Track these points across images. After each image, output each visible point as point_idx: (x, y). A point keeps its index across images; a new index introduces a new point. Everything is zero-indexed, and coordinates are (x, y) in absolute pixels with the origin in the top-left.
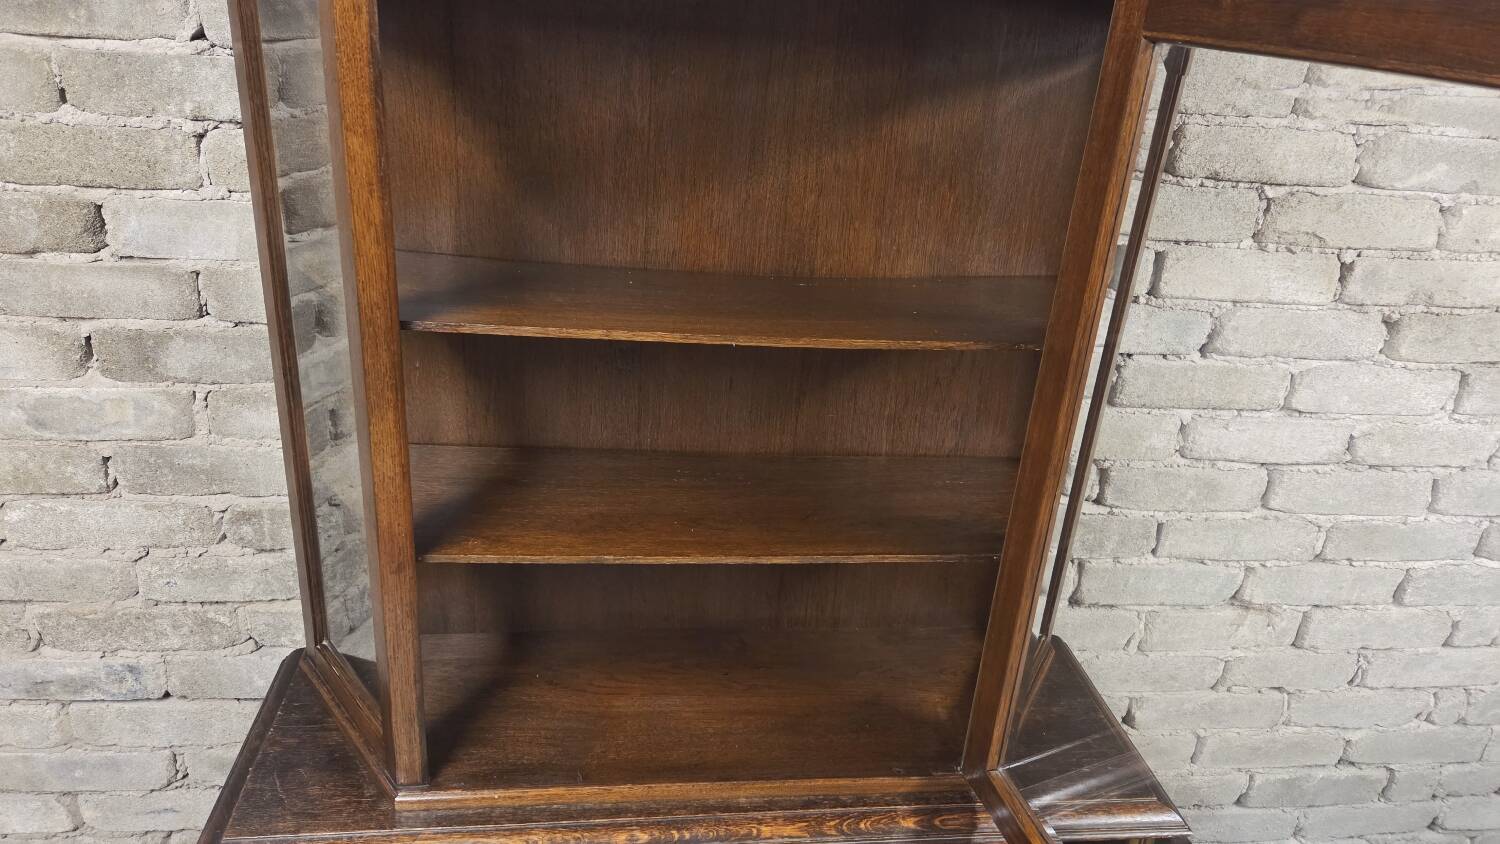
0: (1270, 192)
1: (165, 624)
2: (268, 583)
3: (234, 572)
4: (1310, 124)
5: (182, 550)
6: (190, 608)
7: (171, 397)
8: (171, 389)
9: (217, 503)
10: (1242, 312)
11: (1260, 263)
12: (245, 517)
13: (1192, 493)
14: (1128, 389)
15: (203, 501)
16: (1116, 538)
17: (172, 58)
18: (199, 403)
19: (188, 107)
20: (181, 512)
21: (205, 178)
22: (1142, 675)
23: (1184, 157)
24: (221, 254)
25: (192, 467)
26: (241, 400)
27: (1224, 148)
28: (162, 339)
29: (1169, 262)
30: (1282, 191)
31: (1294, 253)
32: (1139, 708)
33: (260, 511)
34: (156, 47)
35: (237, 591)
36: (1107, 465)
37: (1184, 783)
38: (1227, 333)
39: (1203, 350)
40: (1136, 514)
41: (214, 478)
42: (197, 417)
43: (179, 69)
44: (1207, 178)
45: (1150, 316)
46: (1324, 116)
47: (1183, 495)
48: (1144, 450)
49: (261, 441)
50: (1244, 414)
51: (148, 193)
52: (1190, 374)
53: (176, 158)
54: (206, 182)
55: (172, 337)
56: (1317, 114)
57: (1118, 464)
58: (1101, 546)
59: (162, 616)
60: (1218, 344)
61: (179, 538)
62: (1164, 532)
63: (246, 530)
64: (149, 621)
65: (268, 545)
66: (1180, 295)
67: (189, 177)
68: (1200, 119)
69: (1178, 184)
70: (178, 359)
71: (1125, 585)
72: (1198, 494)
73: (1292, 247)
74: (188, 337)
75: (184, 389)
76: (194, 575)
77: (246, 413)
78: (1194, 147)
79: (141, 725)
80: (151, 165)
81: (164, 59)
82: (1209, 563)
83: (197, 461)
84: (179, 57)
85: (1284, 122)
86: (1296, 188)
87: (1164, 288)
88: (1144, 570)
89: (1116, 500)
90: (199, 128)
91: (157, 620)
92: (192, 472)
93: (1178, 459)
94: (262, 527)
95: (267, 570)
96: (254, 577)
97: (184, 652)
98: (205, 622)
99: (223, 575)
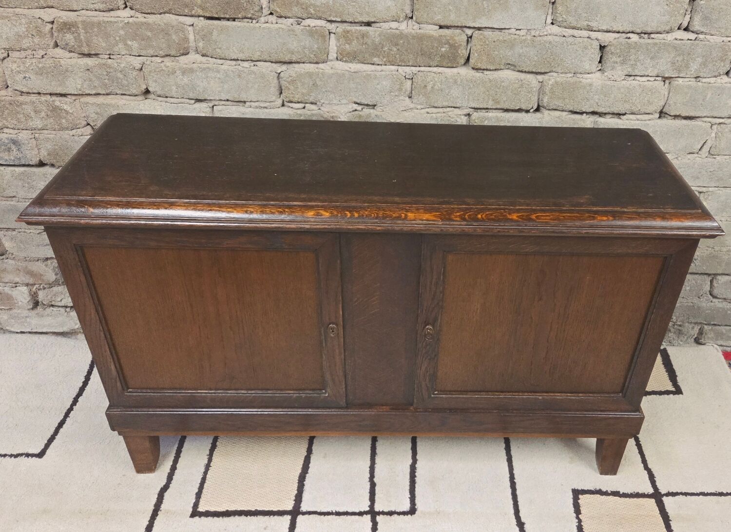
1: (28, 109)
2: (91, 80)
3: (67, 70)
5: (29, 52)
6: (43, 98)
9: (46, 15)
12: (67, 27)
15: (37, 13)
16: (700, 60)
20: (23, 21)
22: (710, 174)
33: (76, 22)
35: (73, 85)
58: (687, 66)
59: (26, 103)
61: (26, 43)
63: (69, 37)
64: (18, 106)
65: (86, 50)
71: (703, 100)
76: (40, 72)
79: (28, 183)
88: (719, 88)
91: (23, 106)
94: (79, 35)
95: (88, 70)
96: (80, 74)
97: (46, 132)
98: (55, 109)
99: (60, 72)
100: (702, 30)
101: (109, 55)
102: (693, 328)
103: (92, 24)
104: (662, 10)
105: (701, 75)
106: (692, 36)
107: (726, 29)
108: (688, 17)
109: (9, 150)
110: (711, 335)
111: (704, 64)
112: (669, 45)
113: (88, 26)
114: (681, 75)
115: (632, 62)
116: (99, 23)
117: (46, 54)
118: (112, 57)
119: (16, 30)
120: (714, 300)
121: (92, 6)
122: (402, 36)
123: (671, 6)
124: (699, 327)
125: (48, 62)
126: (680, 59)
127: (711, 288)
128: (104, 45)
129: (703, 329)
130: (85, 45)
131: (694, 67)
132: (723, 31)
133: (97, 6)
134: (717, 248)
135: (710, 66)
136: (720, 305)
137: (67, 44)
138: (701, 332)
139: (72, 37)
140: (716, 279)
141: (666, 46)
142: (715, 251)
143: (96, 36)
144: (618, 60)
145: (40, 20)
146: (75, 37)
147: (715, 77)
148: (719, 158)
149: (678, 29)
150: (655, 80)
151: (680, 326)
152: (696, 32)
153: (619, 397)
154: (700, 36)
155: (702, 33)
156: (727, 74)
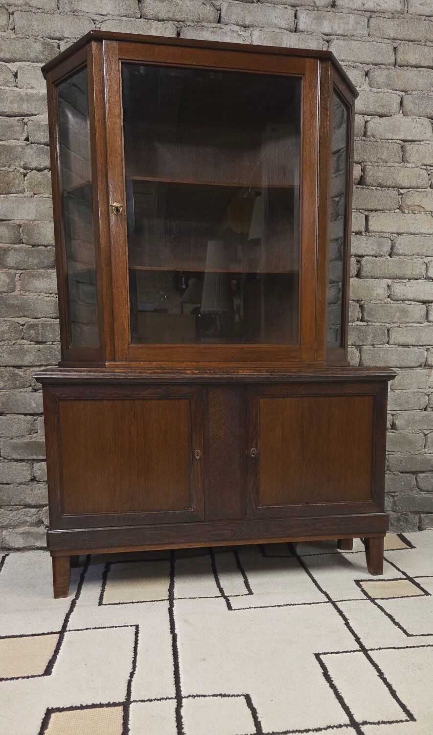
0: (402, 191)
2: (39, 356)
3: (27, 351)
4: (409, 165)
5: (6, 342)
6: (8, 369)
7: (8, 274)
8: (8, 272)
9: (21, 321)
10: (401, 237)
11: (403, 218)
12: (32, 326)
13: (398, 314)
14: (364, 269)
15: (17, 320)
16: (371, 335)
17: (17, 146)
18: (17, 278)
19: (22, 163)
20: (8, 324)
21: (26, 188)
23: (367, 177)
24: (30, 218)
25: (13, 304)
26: (33, 276)
27: (381, 174)
28: (6, 251)
29: (370, 218)
30: (405, 191)
31: (415, 214)
32: (397, 419)
33: (38, 324)
34: (13, 143)
35: (28, 360)
36: (362, 302)
37: (423, 457)
38: (397, 245)
39: (390, 255)
40: (377, 324)
41: (21, 309)
42: (16, 283)
43: (20, 150)
44: (378, 187)
45: (367, 239)
46: (413, 162)
47: (395, 315)
48: (375, 295)
49: (39, 294)
50: (411, 281)
51: (5, 196)
52: (387, 263)
53: (17, 182)
54: (26, 190)
55: (10, 250)
56: (411, 161)
57: (366, 302)
58: (366, 339)
60: (395, 250)
61: (6, 336)
62: (390, 332)
63: (32, 333)
65: (40, 340)
66: (376, 230)
67: (20, 189)
68: (370, 164)
69: (368, 189)
70: (12, 259)
71: (379, 357)
72: (400, 315)
73: (415, 212)
74: (15, 250)
75: (13, 271)
76: (11, 353)
77: (35, 281)
78: (370, 174)
80: (8, 184)
81: (15, 147)
82: (411, 347)
83: (15, 302)
84: (21, 146)
85: (400, 165)
86: (410, 189)
87: (371, 228)
88: (385, 350)
89: (369, 317)
90: (25, 171)
92: (13, 306)
93: (389, 300)
94: (38, 331)
95: (39, 350)
96: (34, 353)
97: (4, 390)
98: (15, 375)
99: (23, 352)
100: (369, 319)
101: (53, 342)
102: (414, 517)
103: (47, 325)
105: (375, 343)
106: (365, 324)
107: (381, 319)
108: (361, 315)
110: (427, 521)
111: (374, 337)
112: (354, 328)
113: (44, 326)
114: (365, 344)
116: (51, 324)
117: (16, 343)
118: (54, 343)
120: (422, 493)
121: (48, 315)
124: (418, 517)
125: (17, 347)
126: (361, 335)
127: (417, 483)
128: (51, 336)
129: (421, 517)
130: (40, 336)
131: (370, 338)
132: (379, 320)
133: (51, 315)
134: (412, 452)
135: (378, 338)
136: (426, 496)
137: (29, 336)
138: (420, 521)
139: (34, 332)
140: (418, 476)
142: (411, 454)
143: (47, 332)
145: (17, 324)
146: (35, 333)
147: (382, 344)
148: (397, 391)
149: (357, 321)
150: (352, 347)
151: (406, 515)
152: (367, 321)
153: (371, 501)
154: (369, 323)
155: (370, 321)
156: (388, 343)
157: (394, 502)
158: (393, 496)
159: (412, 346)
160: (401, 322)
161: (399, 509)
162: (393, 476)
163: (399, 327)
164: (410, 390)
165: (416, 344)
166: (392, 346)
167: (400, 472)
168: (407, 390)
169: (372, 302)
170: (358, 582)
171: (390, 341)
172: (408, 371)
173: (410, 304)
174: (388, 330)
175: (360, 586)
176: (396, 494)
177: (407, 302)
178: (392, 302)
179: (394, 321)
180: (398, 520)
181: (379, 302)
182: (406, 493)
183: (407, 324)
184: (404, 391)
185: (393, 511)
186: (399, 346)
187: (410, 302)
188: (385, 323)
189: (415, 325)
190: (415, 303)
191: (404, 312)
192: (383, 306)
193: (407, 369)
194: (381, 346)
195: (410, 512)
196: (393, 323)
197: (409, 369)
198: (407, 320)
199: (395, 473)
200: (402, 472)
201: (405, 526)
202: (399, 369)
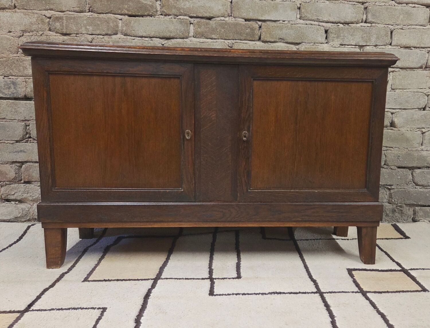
100: (373, 21)
102: (409, 209)
103: (71, 18)
104: (352, 11)
105: (378, 44)
106: (369, 25)
107: (385, 21)
108: (365, 16)
109: (9, 88)
110: (421, 213)
111: (378, 38)
112: (358, 29)
113: (68, 19)
114: (368, 44)
115: (342, 37)
116: (74, 18)
117: (43, 34)
118: (77, 35)
119: (31, 21)
120: (417, 187)
121: (72, 9)
122: (226, 23)
123: (356, 9)
124: (413, 209)
125: (44, 37)
126: (365, 35)
127: (413, 178)
128: (75, 28)
129: (415, 210)
130: (65, 28)
131: (373, 40)
132: (383, 21)
133: (75, 9)
134: (410, 149)
135: (381, 39)
136: (421, 190)
137: (55, 28)
138: (415, 213)
139: (59, 24)
140: (414, 171)
141: (357, 28)
142: (409, 151)
143: (71, 24)
144: (335, 36)
145: (44, 16)
147: (385, 45)
148: (397, 91)
149: (362, 22)
150: (355, 48)
151: (401, 207)
152: (370, 23)
153: (365, 190)
154: (373, 24)
155: (373, 22)
156: (391, 44)
157: (391, 194)
158: (389, 189)
159: (414, 48)
160: (404, 24)
161: (395, 201)
162: (390, 171)
163: (402, 29)
164: (411, 90)
165: (418, 46)
166: (394, 47)
167: (397, 167)
168: (408, 90)
169: (376, 4)
170: (350, 271)
171: (393, 42)
172: (409, 72)
173: (414, 7)
174: (391, 32)
175: (352, 276)
176: (393, 187)
177: (411, 5)
178: (396, 4)
179: (398, 23)
180: (394, 211)
181: (384, 4)
182: (402, 187)
183: (410, 26)
184: (405, 90)
185: (389, 203)
186: (401, 47)
187: (414, 5)
188: (388, 25)
189: (418, 27)
190: (419, 6)
191: (408, 14)
192: (387, 8)
193: (408, 70)
194: (384, 47)
195: (405, 204)
196: (396, 25)
197: (410, 70)
198: (410, 22)
199: (392, 167)
200: (399, 167)
201: (400, 217)
202: (400, 70)
